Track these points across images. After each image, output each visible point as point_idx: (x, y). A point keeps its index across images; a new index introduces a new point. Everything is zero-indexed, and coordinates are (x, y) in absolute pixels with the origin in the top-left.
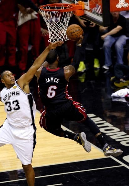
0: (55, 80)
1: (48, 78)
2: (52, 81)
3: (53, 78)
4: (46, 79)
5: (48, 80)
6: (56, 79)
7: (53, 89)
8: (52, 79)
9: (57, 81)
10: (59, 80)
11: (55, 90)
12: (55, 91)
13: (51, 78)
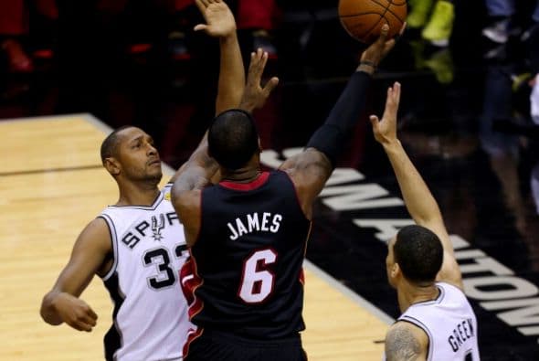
0: (265, 221)
1: (238, 221)
2: (254, 229)
3: (256, 215)
4: (230, 225)
5: (238, 230)
6: (267, 218)
7: (261, 266)
8: (253, 221)
9: (275, 226)
10: (280, 218)
11: (270, 268)
12: (271, 272)
13: (249, 216)
